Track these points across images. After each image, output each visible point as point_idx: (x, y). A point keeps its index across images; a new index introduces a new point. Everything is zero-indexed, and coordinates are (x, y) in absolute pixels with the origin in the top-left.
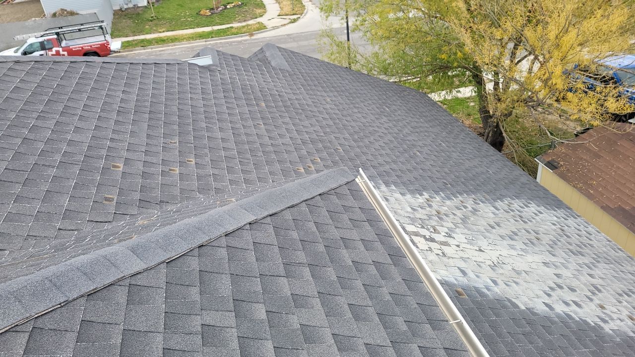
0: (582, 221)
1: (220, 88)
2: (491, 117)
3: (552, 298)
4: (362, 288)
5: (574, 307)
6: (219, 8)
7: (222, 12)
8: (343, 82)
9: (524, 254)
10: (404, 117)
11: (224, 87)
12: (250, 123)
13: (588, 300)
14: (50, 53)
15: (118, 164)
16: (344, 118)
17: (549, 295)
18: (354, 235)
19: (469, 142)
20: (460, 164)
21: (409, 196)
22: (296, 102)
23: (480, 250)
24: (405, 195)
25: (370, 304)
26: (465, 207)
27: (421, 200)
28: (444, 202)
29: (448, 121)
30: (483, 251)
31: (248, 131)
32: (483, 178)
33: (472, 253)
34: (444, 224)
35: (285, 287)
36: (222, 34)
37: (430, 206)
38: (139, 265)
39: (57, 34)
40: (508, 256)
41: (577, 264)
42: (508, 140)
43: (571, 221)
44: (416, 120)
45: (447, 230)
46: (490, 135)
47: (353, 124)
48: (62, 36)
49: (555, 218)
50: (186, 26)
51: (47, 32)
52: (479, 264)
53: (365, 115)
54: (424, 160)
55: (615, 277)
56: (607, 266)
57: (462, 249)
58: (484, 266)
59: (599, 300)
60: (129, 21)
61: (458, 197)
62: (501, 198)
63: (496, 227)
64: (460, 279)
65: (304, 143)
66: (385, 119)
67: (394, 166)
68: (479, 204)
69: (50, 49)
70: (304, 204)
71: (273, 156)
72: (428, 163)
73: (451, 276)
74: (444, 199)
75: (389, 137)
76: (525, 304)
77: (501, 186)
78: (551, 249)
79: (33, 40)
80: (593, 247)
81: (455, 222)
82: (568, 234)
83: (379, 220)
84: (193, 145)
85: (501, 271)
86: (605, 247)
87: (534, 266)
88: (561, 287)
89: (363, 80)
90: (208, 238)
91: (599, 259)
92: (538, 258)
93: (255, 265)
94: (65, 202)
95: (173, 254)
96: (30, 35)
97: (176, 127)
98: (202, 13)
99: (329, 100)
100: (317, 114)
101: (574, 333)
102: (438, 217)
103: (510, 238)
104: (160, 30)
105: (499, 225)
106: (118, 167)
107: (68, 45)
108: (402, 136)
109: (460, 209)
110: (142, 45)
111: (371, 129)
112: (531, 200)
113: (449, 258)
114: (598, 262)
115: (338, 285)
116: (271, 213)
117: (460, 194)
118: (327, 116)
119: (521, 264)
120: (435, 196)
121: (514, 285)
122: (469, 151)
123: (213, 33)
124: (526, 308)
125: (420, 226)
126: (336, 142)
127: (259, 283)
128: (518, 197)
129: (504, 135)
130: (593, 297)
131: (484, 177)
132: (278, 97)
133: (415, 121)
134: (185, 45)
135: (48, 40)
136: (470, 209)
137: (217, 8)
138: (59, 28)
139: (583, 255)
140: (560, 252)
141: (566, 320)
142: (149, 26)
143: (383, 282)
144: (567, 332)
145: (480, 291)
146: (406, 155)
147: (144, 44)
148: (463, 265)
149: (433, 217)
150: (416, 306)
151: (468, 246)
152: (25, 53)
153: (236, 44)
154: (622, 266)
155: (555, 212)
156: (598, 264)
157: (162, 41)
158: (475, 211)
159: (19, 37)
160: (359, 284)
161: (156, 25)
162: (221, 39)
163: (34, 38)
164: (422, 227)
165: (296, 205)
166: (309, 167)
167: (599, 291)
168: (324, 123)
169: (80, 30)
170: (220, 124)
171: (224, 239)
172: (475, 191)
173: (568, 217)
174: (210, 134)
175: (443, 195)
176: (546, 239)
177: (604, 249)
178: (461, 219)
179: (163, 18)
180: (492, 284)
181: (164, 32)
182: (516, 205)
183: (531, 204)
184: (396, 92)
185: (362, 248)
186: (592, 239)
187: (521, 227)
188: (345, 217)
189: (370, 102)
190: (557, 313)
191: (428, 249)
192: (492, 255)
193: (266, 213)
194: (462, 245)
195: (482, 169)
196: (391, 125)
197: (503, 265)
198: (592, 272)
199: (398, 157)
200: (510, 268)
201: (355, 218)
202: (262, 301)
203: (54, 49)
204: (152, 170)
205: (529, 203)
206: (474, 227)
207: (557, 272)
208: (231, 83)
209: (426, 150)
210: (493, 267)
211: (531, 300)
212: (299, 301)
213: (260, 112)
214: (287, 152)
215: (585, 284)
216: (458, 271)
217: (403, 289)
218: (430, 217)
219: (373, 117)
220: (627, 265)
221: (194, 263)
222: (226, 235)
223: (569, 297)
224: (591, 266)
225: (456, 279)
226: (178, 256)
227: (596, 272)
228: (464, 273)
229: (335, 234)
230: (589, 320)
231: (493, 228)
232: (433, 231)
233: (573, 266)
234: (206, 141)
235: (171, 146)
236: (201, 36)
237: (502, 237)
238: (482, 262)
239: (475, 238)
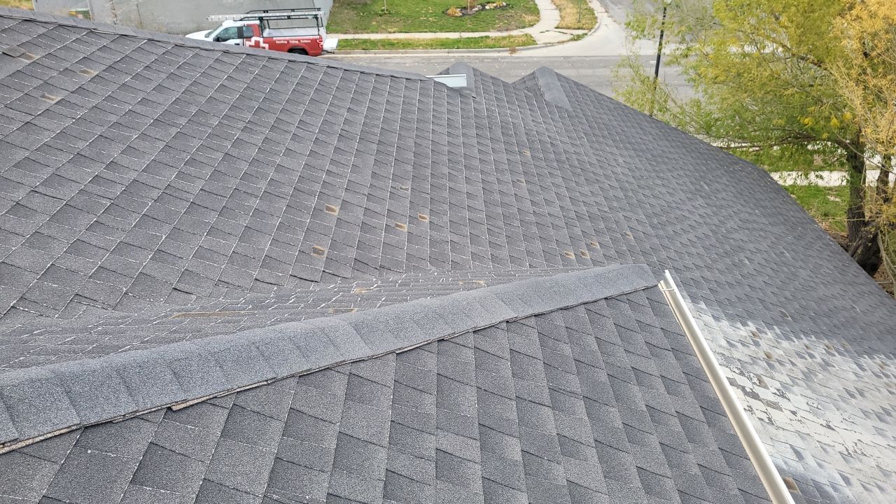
1: (473, 121)
2: (866, 224)
4: (659, 449)
6: (474, 7)
7: (477, 13)
8: (644, 137)
10: (731, 203)
11: (478, 121)
12: (508, 177)
14: (248, 43)
15: (333, 207)
16: (641, 191)
18: (651, 366)
19: (828, 258)
20: (809, 288)
21: (725, 323)
22: (574, 156)
23: (829, 427)
24: (719, 321)
25: (669, 474)
26: (812, 356)
27: (743, 332)
28: (778, 343)
29: (798, 220)
30: (833, 429)
31: (504, 188)
32: (845, 317)
33: (814, 427)
34: (776, 375)
35: (549, 421)
36: (472, 45)
37: (757, 344)
38: (363, 351)
39: (261, 19)
40: (872, 444)
42: (888, 264)
44: (749, 210)
45: (778, 385)
46: (859, 251)
47: (653, 201)
48: (266, 22)
50: (426, 27)
51: (249, 15)
52: (825, 446)
53: (671, 191)
54: (755, 273)
57: (800, 418)
58: (832, 451)
60: (352, 12)
61: (802, 339)
62: (871, 352)
63: (858, 396)
64: (791, 462)
65: (579, 217)
66: (701, 201)
67: (707, 274)
68: (834, 355)
69: (249, 38)
70: (582, 308)
71: (535, 229)
72: (760, 279)
73: (779, 457)
74: (779, 338)
75: (705, 229)
77: (872, 334)
79: (230, 23)
81: (792, 375)
83: (689, 352)
84: (428, 196)
85: (858, 465)
89: (675, 138)
90: (451, 331)
93: (511, 382)
94: (267, 246)
95: (406, 344)
96: (227, 16)
97: (410, 168)
98: (450, 11)
99: (621, 160)
100: (603, 179)
102: (768, 363)
103: (879, 418)
104: (390, 30)
105: (862, 394)
106: (333, 210)
107: (271, 36)
108: (725, 232)
109: (803, 357)
110: (364, 47)
111: (679, 212)
113: (778, 428)
115: (624, 436)
116: (536, 312)
117: (806, 334)
118: (616, 184)
119: (891, 462)
120: (766, 330)
121: (877, 491)
122: (827, 271)
123: (460, 41)
125: (738, 371)
126: (625, 224)
127: (515, 408)
129: (883, 254)
131: (847, 315)
132: (549, 146)
133: (748, 213)
134: (420, 54)
135: (248, 26)
136: (819, 360)
137: (472, 7)
138: (264, 12)
142: (377, 21)
143: (690, 446)
145: (821, 487)
146: (728, 260)
147: (367, 46)
148: (799, 443)
149: (759, 361)
150: (738, 492)
151: (810, 417)
152: (218, 39)
153: (489, 60)
157: (390, 45)
158: (826, 365)
159: (214, 18)
160: (654, 440)
161: (386, 22)
162: (470, 52)
163: (232, 21)
164: (742, 374)
165: (572, 307)
166: (583, 254)
168: (611, 193)
169: (289, 17)
170: (468, 172)
171: (471, 336)
172: (829, 333)
174: (452, 185)
175: (778, 331)
178: (802, 372)
179: (397, 13)
180: (842, 482)
181: (394, 32)
184: (722, 163)
185: (662, 390)
188: (640, 338)
189: (681, 173)
191: (747, 408)
192: (846, 437)
193: (530, 312)
194: (800, 414)
195: (844, 302)
196: (709, 211)
197: (862, 457)
199: (714, 261)
200: (874, 464)
201: (654, 342)
202: (517, 434)
203: (254, 39)
204: (374, 221)
206: (822, 390)
208: (488, 117)
209: (758, 258)
210: (847, 456)
212: (568, 447)
213: (523, 164)
214: (555, 227)
216: (790, 450)
217: (719, 462)
218: (754, 360)
219: (683, 196)
221: (431, 362)
222: (474, 332)
225: (786, 463)
226: (412, 348)
228: (799, 456)
229: (625, 360)
231: (852, 396)
232: (757, 382)
234: (446, 194)
235: (401, 193)
236: (444, 44)
237: (864, 412)
238: (829, 446)
239: (823, 406)
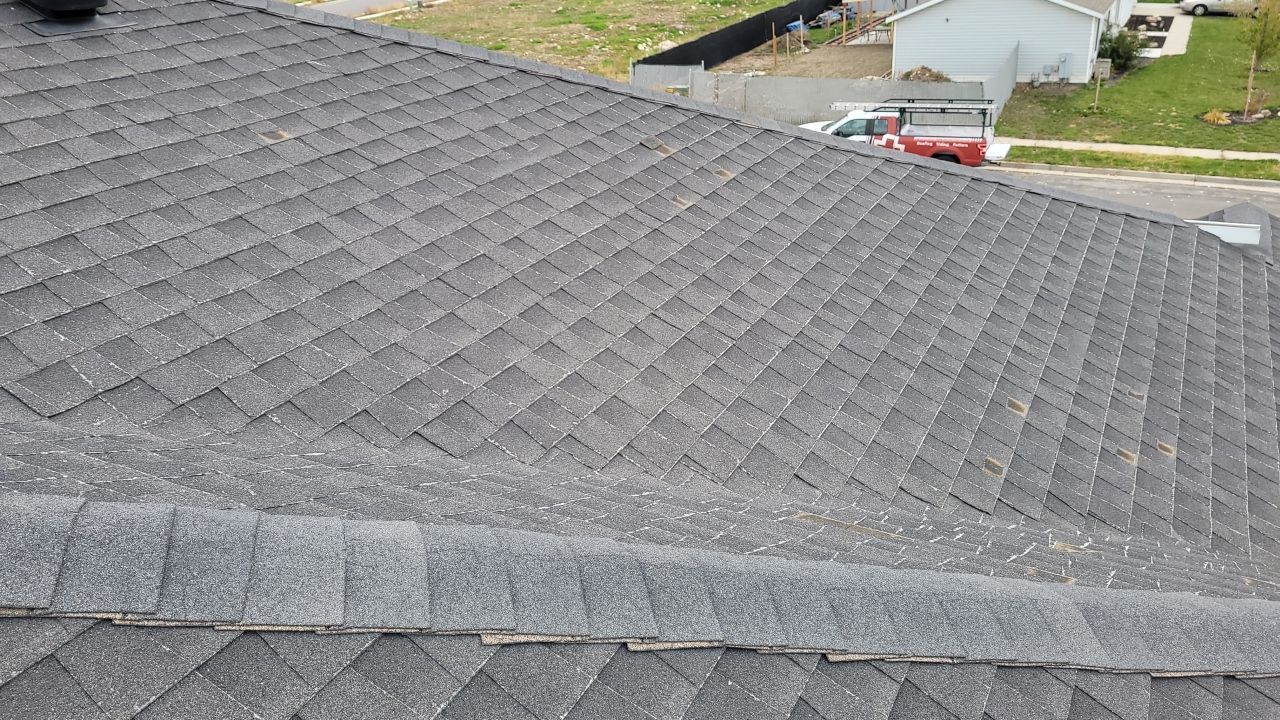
1: (1264, 304)
6: (1256, 112)
7: (1261, 122)
14: (877, 142)
15: (1019, 403)
36: (1242, 172)
39: (902, 111)
48: (908, 115)
50: (1161, 138)
51: (887, 105)
60: (1040, 108)
69: (880, 135)
79: (858, 112)
84: (1177, 415)
96: (857, 105)
97: (1147, 364)
98: (1209, 116)
104: (1097, 138)
106: (1019, 409)
107: (912, 134)
110: (1049, 159)
123: (1220, 164)
134: (1145, 178)
137: (1251, 112)
138: (908, 101)
142: (1077, 124)
147: (1054, 158)
152: (838, 134)
159: (839, 106)
161: (1093, 126)
163: (861, 112)
169: (943, 111)
170: (1251, 388)
174: (1221, 404)
179: (1114, 114)
181: (1104, 142)
203: (887, 137)
204: (1082, 439)
234: (1209, 417)
235: (1130, 400)
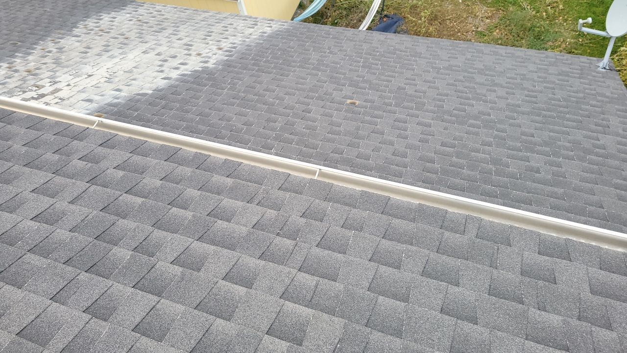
0: (148, 5)
3: (166, 71)
5: (183, 67)
9: (125, 56)
13: (188, 56)
17: (162, 71)
20: (13, 19)
23: (90, 76)
26: (50, 52)
28: (27, 60)
30: (92, 75)
32: (46, 19)
33: (84, 82)
34: (42, 76)
37: (16, 71)
40: (114, 65)
41: (165, 38)
43: (141, 11)
49: (128, 15)
52: (96, 86)
55: (194, 30)
56: (185, 26)
57: (73, 85)
58: (101, 84)
59: (195, 51)
61: (36, 48)
62: (74, 25)
63: (88, 50)
64: (89, 107)
68: (60, 42)
73: (82, 110)
74: (25, 57)
76: (150, 89)
77: (66, 16)
78: (141, 40)
80: (167, 19)
81: (50, 69)
82: (145, 21)
85: (117, 79)
86: (176, 13)
87: (138, 59)
88: (166, 61)
91: (178, 25)
92: (137, 52)
101: (192, 83)
102: (32, 75)
103: (106, 51)
105: (89, 48)
109: (46, 56)
112: (100, 12)
113: (68, 99)
114: (178, 27)
117: (36, 44)
119: (128, 65)
120: (14, 60)
121: (133, 82)
124: (153, 91)
125: (21, 93)
128: (88, 17)
130: (190, 52)
131: (46, 17)
136: (55, 50)
139: (165, 29)
140: (148, 37)
141: (183, 79)
144: (189, 85)
145: (111, 104)
148: (84, 96)
149: (27, 78)
150: (54, 137)
151: (77, 79)
154: (194, 19)
155: (125, 11)
156: (179, 29)
158: (60, 50)
164: (24, 92)
167: (191, 45)
172: (47, 33)
173: (137, 8)
175: (20, 55)
176: (133, 35)
177: (176, 16)
178: (53, 63)
180: (118, 93)
182: (91, 24)
183: (102, 15)
186: (163, 13)
187: (108, 38)
190: (174, 79)
192: (101, 73)
194: (72, 83)
195: (38, 12)
197: (115, 75)
198: (179, 37)
200: (122, 72)
205: (100, 16)
206: (70, 62)
207: (157, 51)
210: (109, 81)
211: (152, 83)
215: (180, 48)
216: (83, 102)
217: (32, 134)
218: (24, 80)
220: (197, 17)
223: (175, 63)
224: (175, 32)
225: (87, 110)
227: (181, 34)
228: (89, 101)
230: (197, 69)
231: (86, 53)
232: (37, 89)
233: (164, 41)
237: (98, 55)
238: (98, 83)
239: (78, 70)
